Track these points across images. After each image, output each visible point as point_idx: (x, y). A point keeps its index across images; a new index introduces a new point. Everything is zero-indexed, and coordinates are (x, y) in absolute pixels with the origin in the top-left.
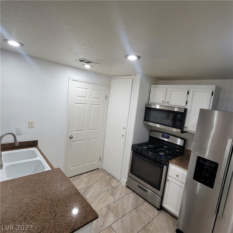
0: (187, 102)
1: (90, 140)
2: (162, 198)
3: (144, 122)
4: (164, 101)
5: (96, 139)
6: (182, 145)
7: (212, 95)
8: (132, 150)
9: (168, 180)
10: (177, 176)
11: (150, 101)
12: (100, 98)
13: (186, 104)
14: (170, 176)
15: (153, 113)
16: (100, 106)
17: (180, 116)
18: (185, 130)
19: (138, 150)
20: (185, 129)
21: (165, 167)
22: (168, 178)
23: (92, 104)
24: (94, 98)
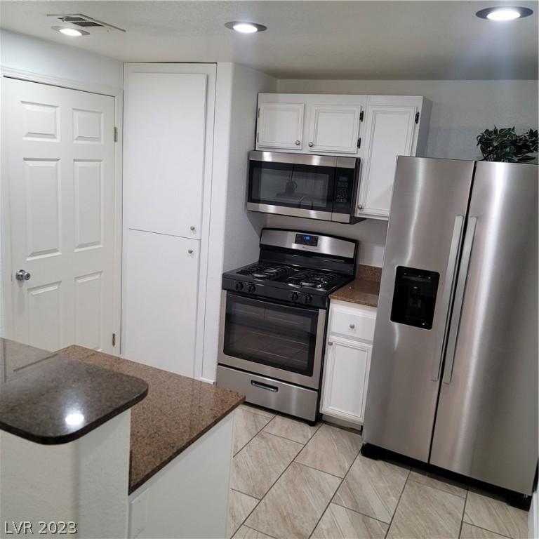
0: (359, 141)
1: (80, 281)
2: (319, 391)
3: (246, 204)
4: (301, 141)
5: (97, 277)
6: (352, 257)
7: (417, 121)
8: (223, 288)
9: (331, 344)
10: (352, 327)
11: (260, 144)
12: (98, 139)
13: (359, 146)
14: (334, 334)
15: (267, 178)
16: (98, 163)
17: (345, 179)
18: (358, 216)
19: (242, 287)
20: (359, 211)
21: (322, 312)
22: (331, 338)
23: (74, 160)
24: (80, 138)
